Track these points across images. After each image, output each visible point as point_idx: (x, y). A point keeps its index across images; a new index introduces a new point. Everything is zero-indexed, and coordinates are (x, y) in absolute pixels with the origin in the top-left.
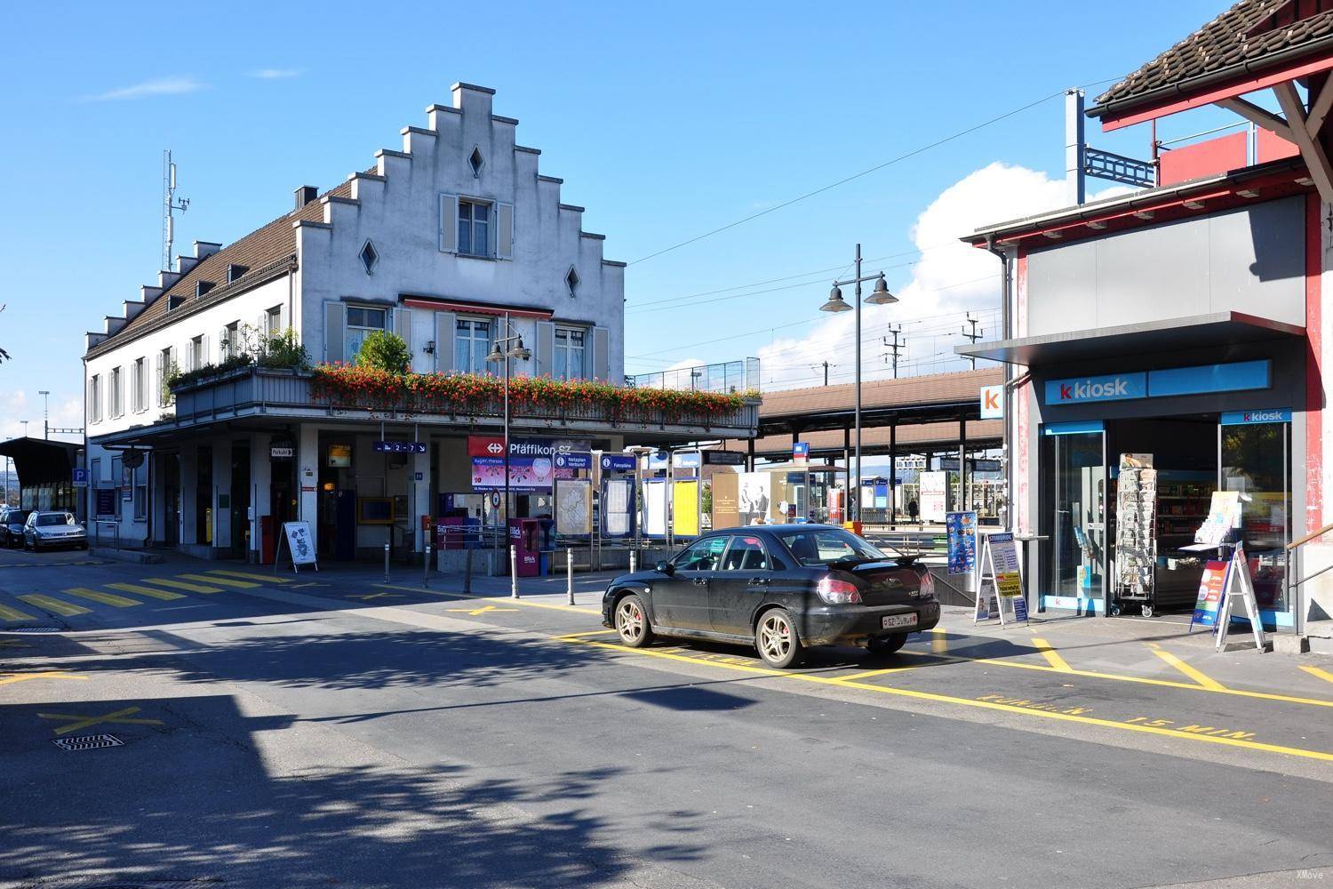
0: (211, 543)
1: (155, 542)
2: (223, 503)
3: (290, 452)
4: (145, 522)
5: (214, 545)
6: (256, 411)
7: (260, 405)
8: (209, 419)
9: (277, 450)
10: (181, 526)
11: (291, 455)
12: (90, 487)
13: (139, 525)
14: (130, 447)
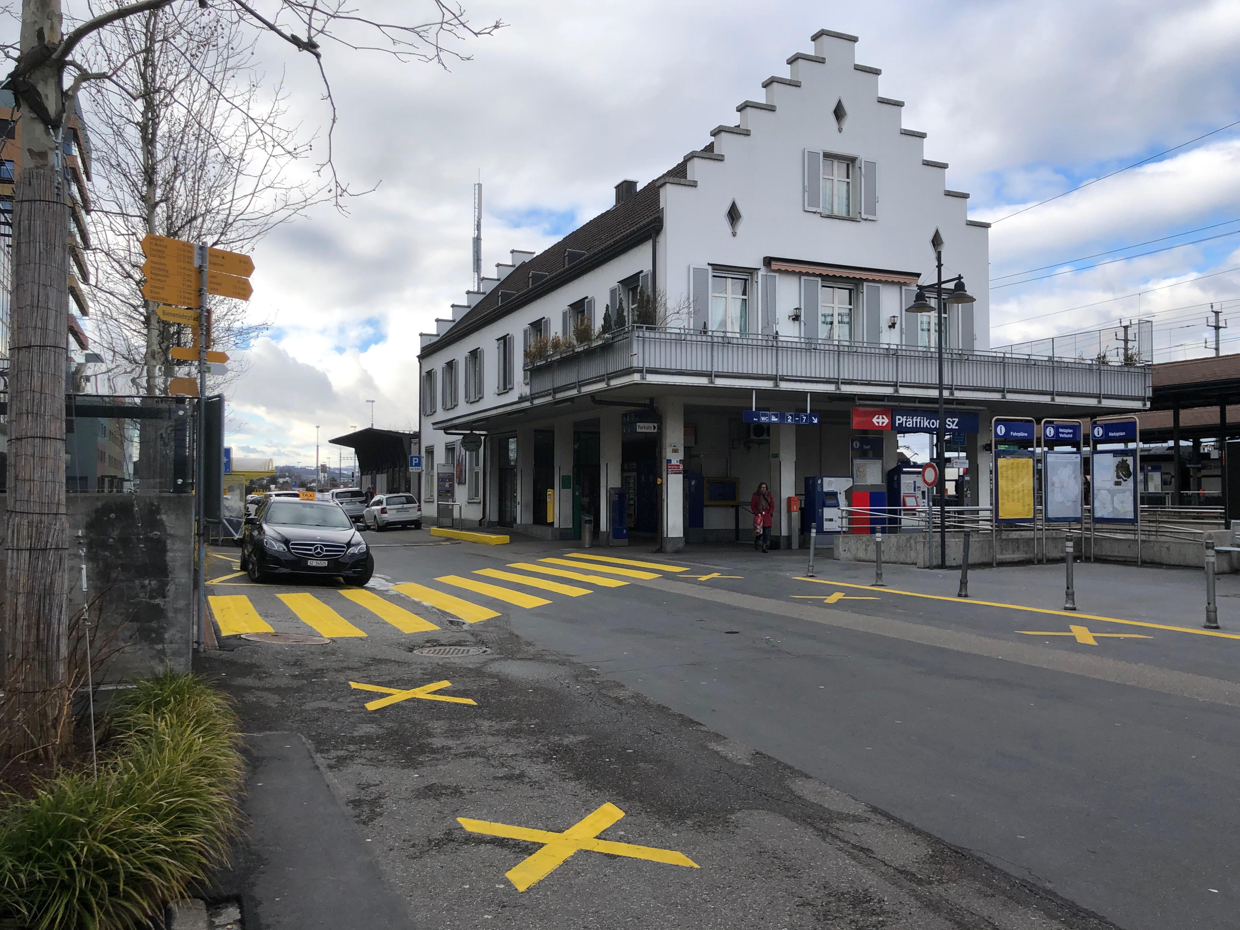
0: (552, 524)
1: (490, 522)
2: (565, 484)
3: (654, 428)
4: (480, 503)
5: (556, 525)
6: (636, 378)
7: (640, 371)
8: (574, 392)
9: (642, 425)
10: (519, 507)
11: (656, 431)
12: (424, 472)
13: (474, 506)
14: (469, 432)
